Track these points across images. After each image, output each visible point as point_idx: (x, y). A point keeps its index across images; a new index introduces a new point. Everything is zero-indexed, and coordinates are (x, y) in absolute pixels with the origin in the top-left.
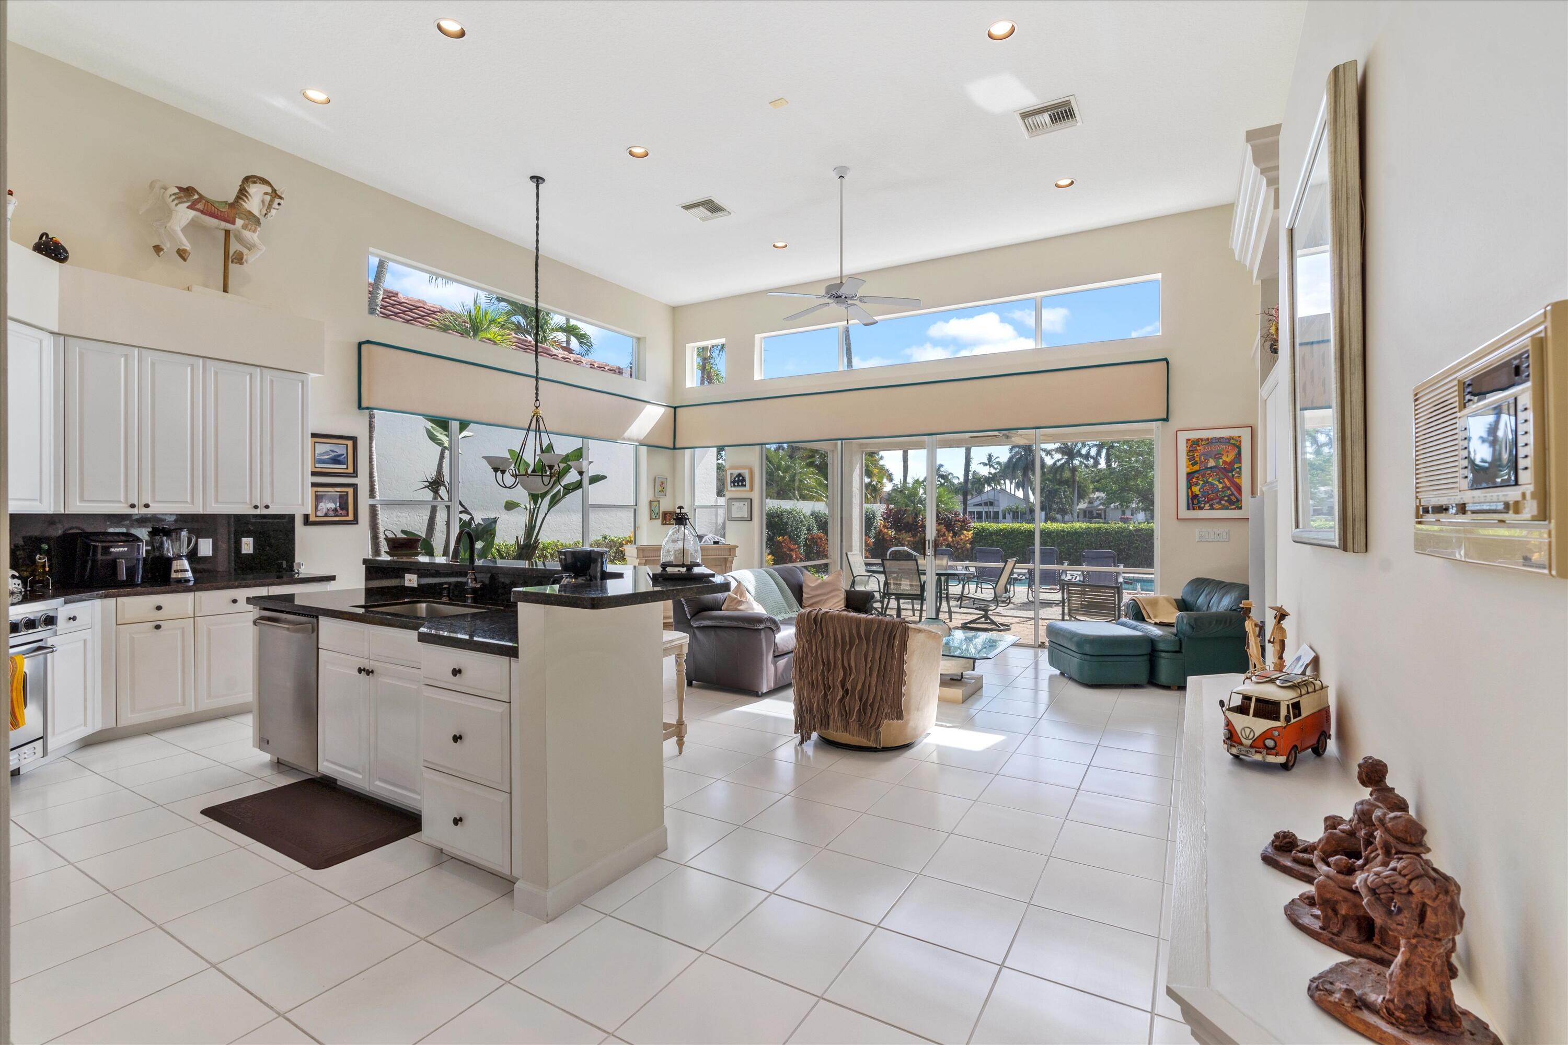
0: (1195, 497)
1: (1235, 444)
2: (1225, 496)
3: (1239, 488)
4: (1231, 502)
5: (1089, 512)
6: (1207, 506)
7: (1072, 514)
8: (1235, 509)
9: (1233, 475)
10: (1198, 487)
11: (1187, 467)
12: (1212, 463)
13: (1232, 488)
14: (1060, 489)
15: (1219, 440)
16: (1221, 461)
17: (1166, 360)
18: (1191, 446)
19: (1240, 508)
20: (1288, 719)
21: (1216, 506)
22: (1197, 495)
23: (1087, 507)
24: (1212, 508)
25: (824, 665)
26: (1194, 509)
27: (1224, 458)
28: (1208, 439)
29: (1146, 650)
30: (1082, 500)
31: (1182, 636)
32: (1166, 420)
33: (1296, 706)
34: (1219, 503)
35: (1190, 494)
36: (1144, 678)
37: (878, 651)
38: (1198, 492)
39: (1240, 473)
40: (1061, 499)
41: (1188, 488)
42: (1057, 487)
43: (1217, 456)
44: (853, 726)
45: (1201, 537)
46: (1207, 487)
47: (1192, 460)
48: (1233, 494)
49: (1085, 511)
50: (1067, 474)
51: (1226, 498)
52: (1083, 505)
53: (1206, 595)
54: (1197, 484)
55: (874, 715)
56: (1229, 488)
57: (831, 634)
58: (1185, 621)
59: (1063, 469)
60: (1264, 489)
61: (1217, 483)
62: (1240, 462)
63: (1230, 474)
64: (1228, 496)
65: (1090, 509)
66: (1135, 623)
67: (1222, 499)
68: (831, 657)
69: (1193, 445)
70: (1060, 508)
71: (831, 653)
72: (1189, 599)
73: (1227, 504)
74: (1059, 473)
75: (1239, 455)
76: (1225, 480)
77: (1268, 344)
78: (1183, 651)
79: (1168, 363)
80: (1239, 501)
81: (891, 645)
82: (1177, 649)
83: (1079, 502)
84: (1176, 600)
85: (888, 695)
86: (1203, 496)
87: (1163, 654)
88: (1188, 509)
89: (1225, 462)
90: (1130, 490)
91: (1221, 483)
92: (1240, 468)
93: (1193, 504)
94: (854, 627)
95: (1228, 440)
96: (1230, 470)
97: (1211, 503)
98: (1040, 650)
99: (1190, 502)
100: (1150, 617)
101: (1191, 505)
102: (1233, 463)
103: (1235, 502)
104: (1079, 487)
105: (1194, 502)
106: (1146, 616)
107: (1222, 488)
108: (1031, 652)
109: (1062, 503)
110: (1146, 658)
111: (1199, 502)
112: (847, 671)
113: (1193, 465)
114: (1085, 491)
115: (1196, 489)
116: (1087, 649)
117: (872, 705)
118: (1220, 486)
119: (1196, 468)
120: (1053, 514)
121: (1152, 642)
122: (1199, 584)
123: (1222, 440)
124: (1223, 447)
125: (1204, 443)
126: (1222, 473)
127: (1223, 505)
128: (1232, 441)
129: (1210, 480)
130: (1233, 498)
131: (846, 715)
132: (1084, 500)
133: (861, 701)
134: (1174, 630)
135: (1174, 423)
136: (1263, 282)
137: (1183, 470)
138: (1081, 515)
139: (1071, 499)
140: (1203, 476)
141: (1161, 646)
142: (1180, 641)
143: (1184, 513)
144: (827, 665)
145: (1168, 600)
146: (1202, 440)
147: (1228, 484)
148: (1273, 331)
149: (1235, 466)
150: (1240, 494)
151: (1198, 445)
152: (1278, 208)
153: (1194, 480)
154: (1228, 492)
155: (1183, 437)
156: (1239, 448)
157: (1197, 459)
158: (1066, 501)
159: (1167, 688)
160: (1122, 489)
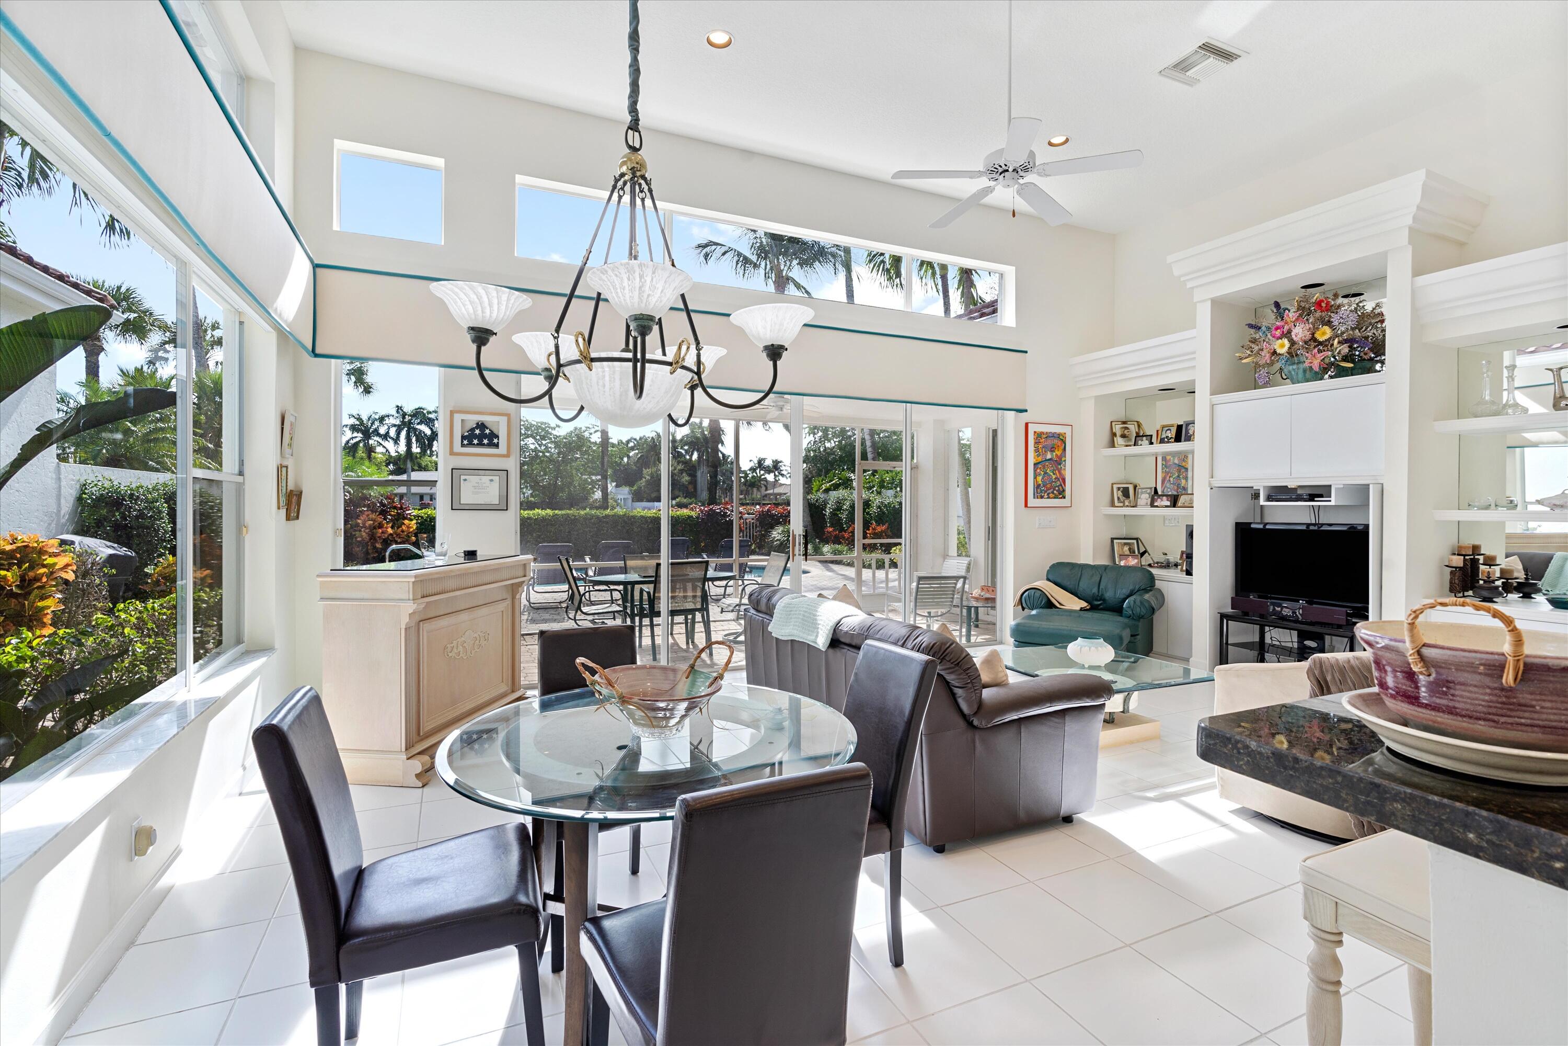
0: (1038, 486)
1: (1062, 439)
3: (1064, 480)
6: (1045, 495)
8: (1061, 498)
9: (1061, 468)
10: (1041, 478)
11: (1034, 458)
12: (1049, 455)
18: (1035, 439)
19: (1064, 497)
21: (1051, 495)
24: (1048, 497)
26: (1037, 498)
27: (1056, 452)
28: (1045, 433)
34: (1053, 492)
35: (1036, 484)
38: (1040, 483)
39: (1065, 466)
41: (1034, 478)
43: (1052, 449)
45: (1040, 523)
46: (1046, 478)
47: (1037, 451)
48: (1061, 485)
51: (1057, 488)
54: (1040, 474)
56: (1058, 479)
61: (1051, 474)
62: (1065, 456)
64: (1058, 486)
69: (1038, 437)
73: (1057, 493)
75: (1064, 450)
76: (1056, 471)
80: (1063, 490)
86: (1044, 486)
88: (1034, 497)
89: (1056, 455)
91: (1054, 474)
92: (1065, 461)
95: (1058, 436)
96: (1060, 463)
97: (1048, 492)
99: (1035, 491)
101: (1036, 494)
102: (1061, 456)
103: (1061, 492)
105: (1038, 491)
107: (1055, 479)
111: (1041, 491)
113: (1038, 456)
118: (1054, 477)
119: (1040, 459)
123: (1055, 435)
124: (1055, 441)
125: (1043, 436)
126: (1055, 465)
127: (1055, 495)
129: (1048, 471)
130: (1060, 488)
137: (1031, 460)
140: (1044, 467)
143: (1031, 501)
146: (1042, 433)
147: (1058, 475)
149: (1062, 460)
150: (1065, 485)
151: (1041, 438)
153: (1038, 470)
154: (1058, 483)
155: (1031, 429)
156: (1064, 443)
157: (1040, 451)
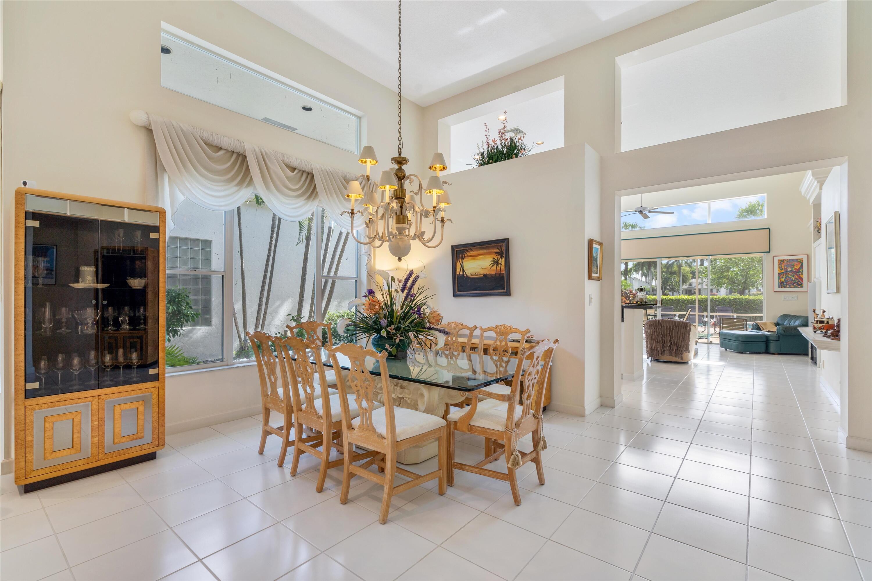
0: (782, 283)
1: (801, 262)
2: (796, 282)
3: (802, 279)
4: (798, 285)
5: (689, 290)
6: (788, 286)
7: (678, 292)
8: (800, 287)
9: (799, 274)
10: (783, 279)
11: (778, 271)
12: (789, 269)
13: (799, 279)
14: (671, 277)
15: (793, 260)
16: (794, 268)
17: (769, 228)
18: (780, 263)
19: (803, 287)
20: (826, 323)
21: (792, 286)
22: (783, 282)
23: (688, 288)
24: (790, 287)
25: (662, 336)
26: (781, 287)
27: (795, 267)
28: (788, 260)
29: (765, 339)
30: (685, 284)
31: (779, 335)
32: (769, 252)
33: (828, 322)
34: (793, 285)
35: (780, 282)
36: (764, 350)
37: (682, 331)
39: (802, 273)
40: (672, 283)
41: (779, 279)
42: (669, 276)
43: (792, 266)
44: (674, 354)
45: (785, 298)
46: (788, 279)
47: (780, 268)
48: (799, 281)
49: (686, 290)
50: (675, 268)
51: (796, 283)
52: (685, 287)
53: (788, 321)
55: (681, 351)
56: (797, 279)
57: (665, 326)
58: (781, 329)
59: (673, 265)
60: (814, 280)
61: (792, 277)
62: (802, 269)
63: (798, 274)
65: (690, 289)
66: (758, 331)
67: (794, 283)
68: (665, 333)
69: (781, 262)
70: (671, 288)
71: (665, 332)
72: (780, 322)
73: (797, 285)
74: (670, 268)
75: (802, 267)
76: (796, 276)
77: (816, 230)
78: (780, 340)
79: (769, 229)
80: (802, 284)
81: (686, 329)
82: (778, 339)
83: (683, 284)
84: (774, 323)
85: (685, 345)
86: (786, 282)
87: (772, 341)
88: (779, 287)
89: (795, 269)
90: (724, 278)
91: (794, 277)
92: (802, 271)
93: (781, 285)
94: (674, 323)
95: (797, 260)
96: (798, 272)
97: (789, 285)
98: (710, 345)
99: (780, 284)
100: (764, 329)
101: (780, 286)
102: (799, 269)
103: (800, 285)
104: (683, 276)
105: (782, 284)
106: (762, 329)
107: (795, 279)
108: (706, 345)
109: (672, 285)
110: (764, 343)
111: (784, 285)
112: (671, 337)
113: (781, 270)
114: (686, 278)
115: (783, 280)
116: (740, 339)
117: (680, 348)
119: (783, 271)
120: (667, 292)
121: (767, 337)
122: (785, 317)
123: (794, 260)
124: (794, 263)
125: (786, 261)
126: (794, 273)
127: (795, 286)
128: (799, 261)
129: (789, 276)
130: (799, 283)
131: (671, 351)
132: (686, 284)
133: (676, 346)
134: (776, 333)
135: (772, 253)
136: (814, 205)
137: (777, 271)
138: (684, 292)
139: (678, 283)
140: (786, 274)
141: (771, 338)
142: (779, 336)
143: (777, 289)
144: (663, 336)
145: (771, 323)
146: (785, 260)
147: (797, 277)
148: (818, 225)
149: (800, 270)
150: (803, 281)
151: (783, 262)
152: (822, 190)
153: (782, 276)
154: (797, 281)
155: (776, 259)
156: (802, 263)
157: (783, 268)
158: (675, 284)
159: (773, 354)
160: (719, 278)
